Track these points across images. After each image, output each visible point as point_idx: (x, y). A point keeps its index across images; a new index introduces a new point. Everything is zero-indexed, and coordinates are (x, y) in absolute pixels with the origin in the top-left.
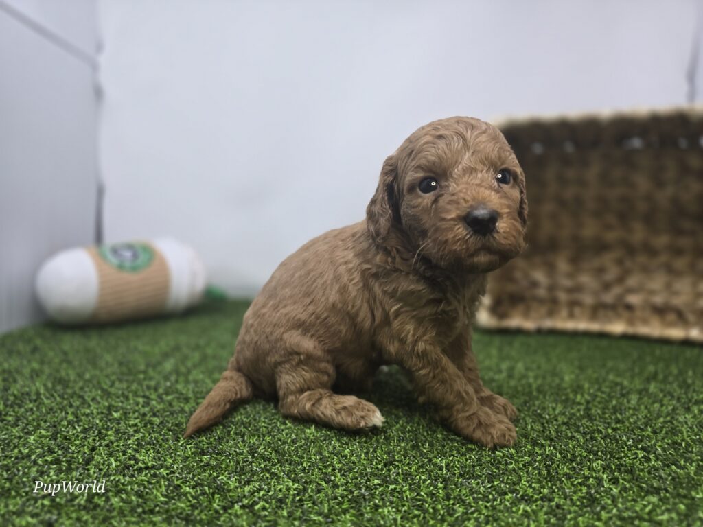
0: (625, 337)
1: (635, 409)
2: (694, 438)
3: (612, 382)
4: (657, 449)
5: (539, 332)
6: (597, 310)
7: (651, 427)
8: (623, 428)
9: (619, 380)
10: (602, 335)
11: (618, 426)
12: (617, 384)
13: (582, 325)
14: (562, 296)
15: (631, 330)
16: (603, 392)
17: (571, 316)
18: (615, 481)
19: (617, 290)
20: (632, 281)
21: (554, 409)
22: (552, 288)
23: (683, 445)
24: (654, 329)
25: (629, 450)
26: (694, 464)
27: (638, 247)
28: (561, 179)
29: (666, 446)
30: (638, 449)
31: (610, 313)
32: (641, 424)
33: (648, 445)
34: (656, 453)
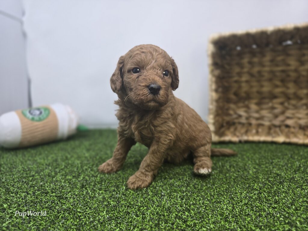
0: (284, 143)
1: (286, 192)
3: (276, 173)
4: (297, 223)
5: (240, 142)
6: (270, 129)
7: (294, 206)
8: (278, 207)
9: (278, 172)
10: (273, 143)
11: (276, 206)
12: (278, 175)
13: (262, 138)
14: (254, 122)
15: (288, 140)
16: (269, 181)
17: (257, 133)
19: (281, 118)
20: (289, 113)
21: (241, 194)
22: (248, 118)
25: (280, 224)
27: (291, 96)
28: (250, 63)
29: (303, 220)
30: (285, 224)
31: (277, 129)
32: (289, 203)
33: (292, 221)
34: (296, 227)
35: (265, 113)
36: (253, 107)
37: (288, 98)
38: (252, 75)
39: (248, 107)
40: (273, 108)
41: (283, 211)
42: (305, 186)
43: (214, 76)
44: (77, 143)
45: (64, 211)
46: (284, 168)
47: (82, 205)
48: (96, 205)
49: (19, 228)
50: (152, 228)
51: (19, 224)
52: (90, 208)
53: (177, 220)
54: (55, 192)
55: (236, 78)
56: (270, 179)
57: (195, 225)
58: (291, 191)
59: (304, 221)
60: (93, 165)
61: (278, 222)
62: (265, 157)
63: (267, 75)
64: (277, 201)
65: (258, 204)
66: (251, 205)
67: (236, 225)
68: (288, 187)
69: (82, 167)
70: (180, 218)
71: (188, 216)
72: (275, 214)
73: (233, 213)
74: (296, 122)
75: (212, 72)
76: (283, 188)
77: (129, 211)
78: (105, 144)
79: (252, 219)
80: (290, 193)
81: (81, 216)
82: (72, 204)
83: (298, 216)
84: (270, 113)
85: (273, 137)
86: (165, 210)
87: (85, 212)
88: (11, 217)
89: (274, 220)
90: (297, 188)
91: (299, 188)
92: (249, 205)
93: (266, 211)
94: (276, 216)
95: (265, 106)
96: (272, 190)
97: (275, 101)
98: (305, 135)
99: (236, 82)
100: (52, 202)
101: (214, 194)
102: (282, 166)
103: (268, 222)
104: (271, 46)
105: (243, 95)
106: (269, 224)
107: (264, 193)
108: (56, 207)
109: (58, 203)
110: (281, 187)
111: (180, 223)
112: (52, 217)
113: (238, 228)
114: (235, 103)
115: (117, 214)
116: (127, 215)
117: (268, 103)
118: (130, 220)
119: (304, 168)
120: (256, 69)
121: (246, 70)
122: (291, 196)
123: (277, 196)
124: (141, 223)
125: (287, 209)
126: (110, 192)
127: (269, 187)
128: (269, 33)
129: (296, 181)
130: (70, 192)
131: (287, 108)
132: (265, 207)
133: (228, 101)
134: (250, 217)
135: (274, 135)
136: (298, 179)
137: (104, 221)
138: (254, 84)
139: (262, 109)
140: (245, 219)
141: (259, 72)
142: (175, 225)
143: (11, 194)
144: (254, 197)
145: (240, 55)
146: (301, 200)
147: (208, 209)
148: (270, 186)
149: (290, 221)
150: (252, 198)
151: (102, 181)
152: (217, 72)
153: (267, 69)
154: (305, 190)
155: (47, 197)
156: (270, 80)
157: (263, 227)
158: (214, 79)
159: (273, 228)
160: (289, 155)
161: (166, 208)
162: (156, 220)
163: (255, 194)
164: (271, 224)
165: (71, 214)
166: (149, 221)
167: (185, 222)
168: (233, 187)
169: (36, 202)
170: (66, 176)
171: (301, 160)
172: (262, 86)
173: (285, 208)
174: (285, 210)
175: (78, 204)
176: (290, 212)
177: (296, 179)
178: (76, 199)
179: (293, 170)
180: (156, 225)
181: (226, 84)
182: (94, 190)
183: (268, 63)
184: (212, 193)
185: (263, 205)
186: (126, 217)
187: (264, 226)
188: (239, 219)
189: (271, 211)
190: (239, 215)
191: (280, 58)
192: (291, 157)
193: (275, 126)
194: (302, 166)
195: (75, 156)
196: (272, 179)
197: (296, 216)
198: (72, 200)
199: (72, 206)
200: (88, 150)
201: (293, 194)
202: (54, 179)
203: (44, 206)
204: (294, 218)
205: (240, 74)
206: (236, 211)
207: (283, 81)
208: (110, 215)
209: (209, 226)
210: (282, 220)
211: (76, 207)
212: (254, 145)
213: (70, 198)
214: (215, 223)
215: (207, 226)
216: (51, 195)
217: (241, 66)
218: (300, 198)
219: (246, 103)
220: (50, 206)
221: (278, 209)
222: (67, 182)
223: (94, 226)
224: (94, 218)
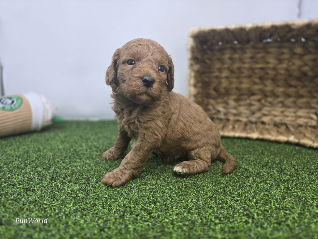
0: (258, 139)
1: (250, 186)
2: (277, 206)
4: (254, 215)
6: (246, 126)
7: (255, 199)
10: (247, 139)
11: (238, 199)
12: (246, 169)
13: (237, 134)
14: (232, 118)
15: (261, 137)
17: (233, 128)
19: (258, 115)
20: (265, 110)
21: (208, 187)
22: (226, 114)
23: (270, 212)
24: (272, 136)
25: (239, 216)
26: (272, 226)
27: (268, 94)
28: (231, 59)
29: (260, 212)
30: (244, 215)
31: (254, 126)
32: (251, 197)
33: (250, 213)
34: (253, 218)
35: (242, 109)
36: (232, 103)
37: (265, 95)
38: (232, 71)
39: (226, 103)
40: (251, 105)
41: (243, 204)
42: (269, 180)
43: (193, 70)
44: (52, 134)
45: (30, 203)
46: (253, 163)
47: (49, 197)
48: (64, 197)
50: (116, 219)
52: (57, 200)
53: (143, 212)
54: (22, 185)
55: (216, 74)
56: (238, 174)
57: (159, 216)
59: (262, 212)
60: (65, 158)
61: (237, 213)
62: (237, 152)
63: (246, 72)
64: (240, 194)
65: (222, 197)
66: (215, 198)
67: (198, 217)
68: (253, 181)
69: (54, 159)
70: (145, 210)
71: (153, 208)
72: (235, 206)
73: (197, 205)
74: (271, 120)
75: (191, 66)
76: (248, 182)
77: (96, 203)
78: (81, 137)
79: (214, 211)
80: (254, 187)
81: (46, 208)
82: (39, 196)
83: (257, 208)
84: (247, 109)
85: (248, 133)
86: (132, 202)
87: (51, 204)
89: (234, 212)
90: (261, 182)
91: (263, 182)
92: (214, 198)
93: (228, 204)
94: (237, 209)
95: (242, 103)
96: (238, 184)
97: (253, 98)
98: (278, 132)
99: (217, 77)
100: (18, 194)
101: (182, 187)
102: (252, 161)
103: (228, 214)
104: (252, 43)
105: (223, 91)
106: (228, 216)
107: (230, 187)
108: (22, 199)
109: (24, 195)
110: (247, 181)
111: (145, 214)
112: (16, 209)
113: (199, 220)
114: (215, 98)
115: (83, 206)
116: (93, 207)
117: (245, 100)
118: (96, 212)
119: (271, 164)
120: (237, 65)
121: (226, 66)
122: (254, 190)
123: (242, 190)
124: (106, 215)
125: (248, 202)
126: (80, 184)
128: (247, 30)
129: (262, 176)
130: (38, 184)
131: (264, 106)
132: (228, 200)
133: (208, 96)
134: (212, 209)
135: (249, 131)
136: (264, 174)
137: (69, 213)
138: (234, 80)
139: (240, 105)
140: (208, 211)
141: (239, 69)
142: (140, 217)
144: (219, 191)
145: (222, 50)
146: (263, 193)
147: (174, 202)
148: (237, 180)
149: (248, 213)
150: (217, 191)
151: (73, 173)
152: (196, 67)
153: (247, 66)
154: (269, 184)
155: (13, 190)
156: (249, 77)
157: (222, 219)
158: (193, 74)
159: (232, 219)
160: (260, 151)
161: (133, 200)
162: (122, 212)
163: (221, 188)
164: (230, 216)
165: (36, 205)
166: (114, 213)
167: (150, 213)
168: (201, 181)
169: (2, 194)
170: (36, 168)
171: (271, 156)
172: (241, 83)
173: (246, 201)
174: (246, 203)
175: (46, 197)
176: (250, 205)
177: (262, 174)
178: (43, 191)
179: (261, 166)
180: (121, 217)
181: (206, 79)
182: (64, 182)
183: (248, 60)
184: (181, 186)
185: (227, 198)
186: (92, 209)
187: (224, 218)
188: (202, 211)
189: (233, 204)
190: (202, 207)
191: (260, 55)
192: (262, 153)
193: (251, 122)
194: (270, 161)
195: (49, 148)
196: (239, 174)
197: (256, 208)
198: (39, 192)
199: (39, 198)
200: (62, 142)
201: (256, 188)
202: (23, 171)
203: (9, 198)
204: (253, 210)
205: (220, 70)
206: (200, 204)
207: (261, 78)
208: (76, 207)
209: (172, 218)
210: (241, 212)
211: (42, 199)
212: (229, 141)
213: (38, 190)
214: (179, 215)
215: (170, 217)
216: (18, 187)
217: (222, 62)
218: (262, 191)
219: (225, 98)
220: (15, 198)
221: (240, 201)
222: (36, 174)
223: (59, 217)
224: (60, 210)
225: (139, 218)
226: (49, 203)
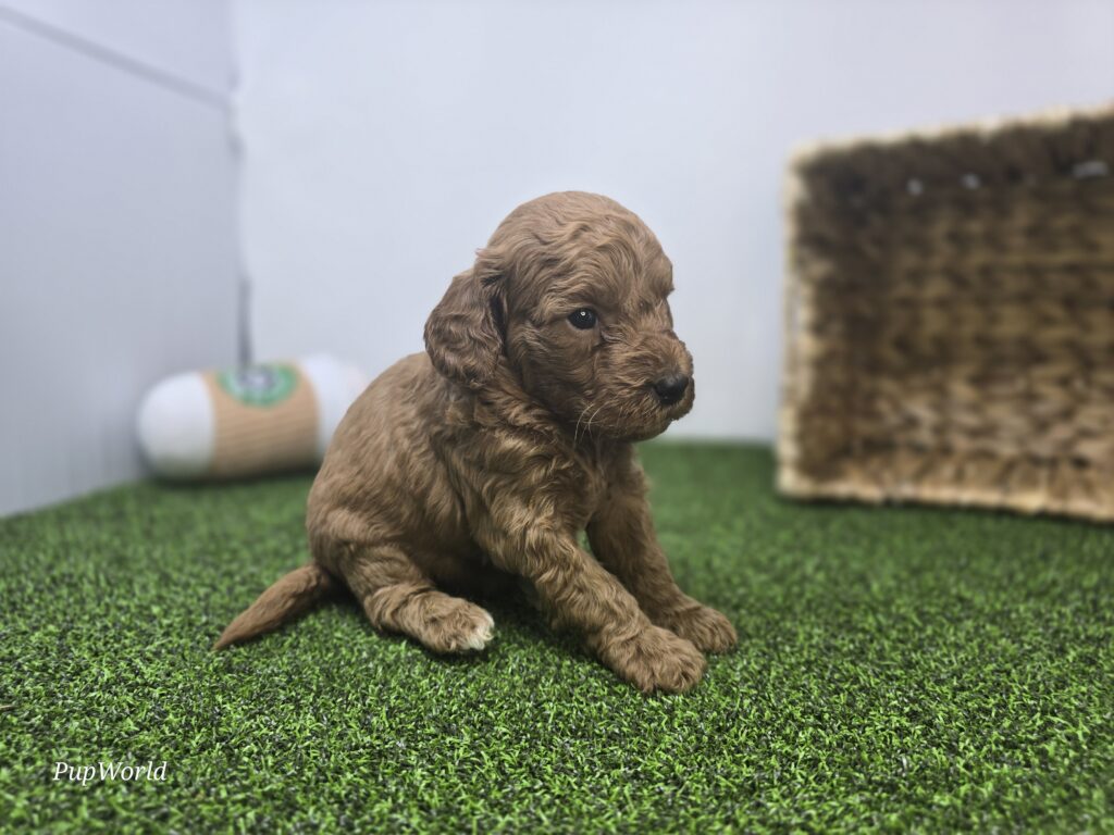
0: (1043, 516)
3: (956, 596)
5: (889, 504)
6: (1005, 474)
9: (967, 594)
10: (1003, 513)
12: (961, 599)
13: (967, 496)
14: (961, 443)
15: (1055, 506)
17: (959, 478)
18: (813, 763)
19: (1061, 432)
20: (1089, 417)
22: (939, 430)
23: (993, 714)
24: (1101, 505)
27: (1098, 356)
28: (956, 238)
30: (900, 714)
35: (1001, 412)
36: (962, 391)
37: (1086, 362)
38: (958, 279)
39: (940, 392)
40: (1030, 397)
43: (806, 278)
49: (183, 657)
50: (514, 687)
51: (184, 650)
55: (904, 289)
58: (975, 643)
63: (1012, 284)
74: (1111, 451)
75: (799, 264)
85: (1008, 493)
88: (167, 634)
95: (1001, 389)
97: (1039, 372)
99: (906, 303)
104: (1031, 181)
105: (927, 348)
110: (952, 631)
114: (900, 375)
120: (978, 257)
121: (937, 262)
127: (911, 627)
131: (1082, 400)
133: (875, 367)
138: (969, 311)
139: (992, 399)
141: (986, 271)
143: (173, 588)
145: (921, 210)
146: (991, 667)
152: (820, 268)
153: (1015, 259)
156: (1025, 299)
158: (806, 291)
160: (1039, 551)
162: (533, 673)
166: (512, 673)
172: (994, 320)
180: (528, 683)
181: (865, 308)
183: (1018, 241)
191: (1063, 222)
193: (1036, 461)
205: (917, 277)
207: (1070, 303)
217: (923, 247)
219: (936, 375)
223: (367, 669)
224: (373, 654)
225: (577, 690)
226: (346, 638)
